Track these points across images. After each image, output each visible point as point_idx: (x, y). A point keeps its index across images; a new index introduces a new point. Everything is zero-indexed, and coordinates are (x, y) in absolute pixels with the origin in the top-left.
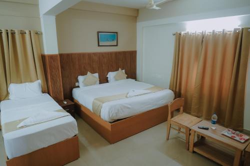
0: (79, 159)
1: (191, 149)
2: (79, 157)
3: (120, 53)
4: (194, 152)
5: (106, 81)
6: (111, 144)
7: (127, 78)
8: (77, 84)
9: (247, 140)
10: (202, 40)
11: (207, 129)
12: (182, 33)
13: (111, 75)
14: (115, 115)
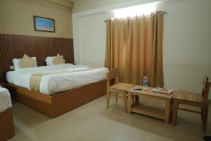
0: (14, 137)
1: (129, 111)
2: (14, 135)
3: (58, 39)
4: (132, 113)
5: (45, 64)
6: (52, 118)
7: (66, 63)
8: (11, 67)
9: (172, 93)
10: (128, 24)
11: (141, 89)
12: (112, 19)
13: (49, 60)
14: (55, 86)
